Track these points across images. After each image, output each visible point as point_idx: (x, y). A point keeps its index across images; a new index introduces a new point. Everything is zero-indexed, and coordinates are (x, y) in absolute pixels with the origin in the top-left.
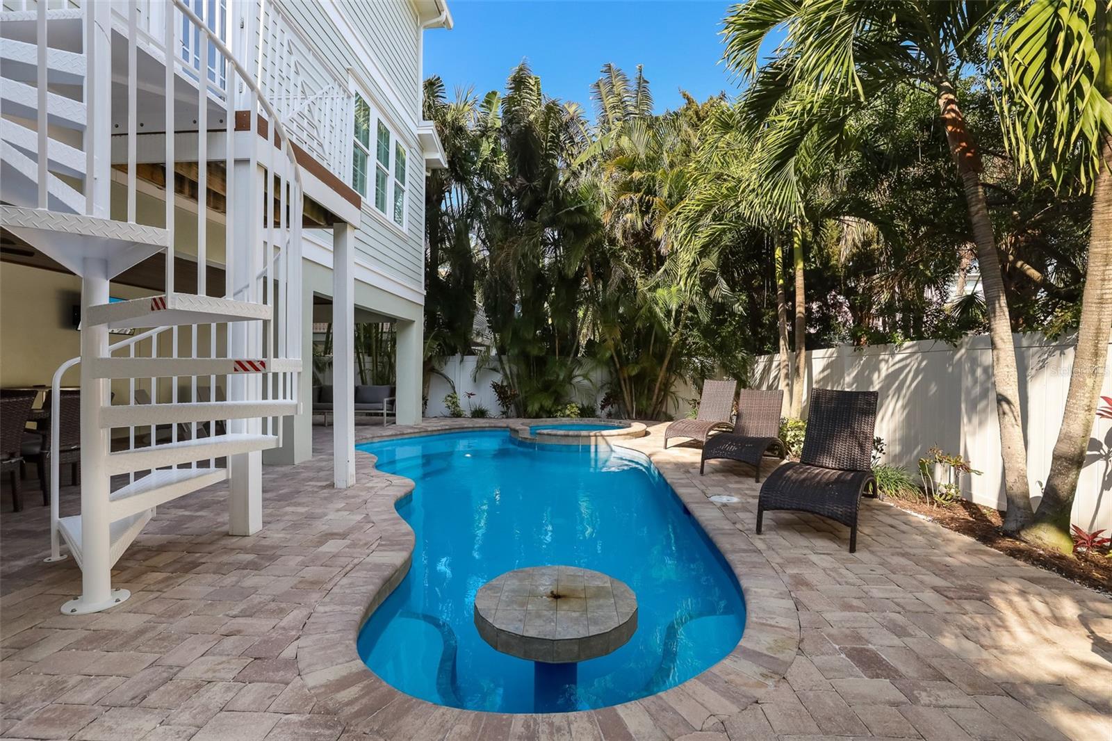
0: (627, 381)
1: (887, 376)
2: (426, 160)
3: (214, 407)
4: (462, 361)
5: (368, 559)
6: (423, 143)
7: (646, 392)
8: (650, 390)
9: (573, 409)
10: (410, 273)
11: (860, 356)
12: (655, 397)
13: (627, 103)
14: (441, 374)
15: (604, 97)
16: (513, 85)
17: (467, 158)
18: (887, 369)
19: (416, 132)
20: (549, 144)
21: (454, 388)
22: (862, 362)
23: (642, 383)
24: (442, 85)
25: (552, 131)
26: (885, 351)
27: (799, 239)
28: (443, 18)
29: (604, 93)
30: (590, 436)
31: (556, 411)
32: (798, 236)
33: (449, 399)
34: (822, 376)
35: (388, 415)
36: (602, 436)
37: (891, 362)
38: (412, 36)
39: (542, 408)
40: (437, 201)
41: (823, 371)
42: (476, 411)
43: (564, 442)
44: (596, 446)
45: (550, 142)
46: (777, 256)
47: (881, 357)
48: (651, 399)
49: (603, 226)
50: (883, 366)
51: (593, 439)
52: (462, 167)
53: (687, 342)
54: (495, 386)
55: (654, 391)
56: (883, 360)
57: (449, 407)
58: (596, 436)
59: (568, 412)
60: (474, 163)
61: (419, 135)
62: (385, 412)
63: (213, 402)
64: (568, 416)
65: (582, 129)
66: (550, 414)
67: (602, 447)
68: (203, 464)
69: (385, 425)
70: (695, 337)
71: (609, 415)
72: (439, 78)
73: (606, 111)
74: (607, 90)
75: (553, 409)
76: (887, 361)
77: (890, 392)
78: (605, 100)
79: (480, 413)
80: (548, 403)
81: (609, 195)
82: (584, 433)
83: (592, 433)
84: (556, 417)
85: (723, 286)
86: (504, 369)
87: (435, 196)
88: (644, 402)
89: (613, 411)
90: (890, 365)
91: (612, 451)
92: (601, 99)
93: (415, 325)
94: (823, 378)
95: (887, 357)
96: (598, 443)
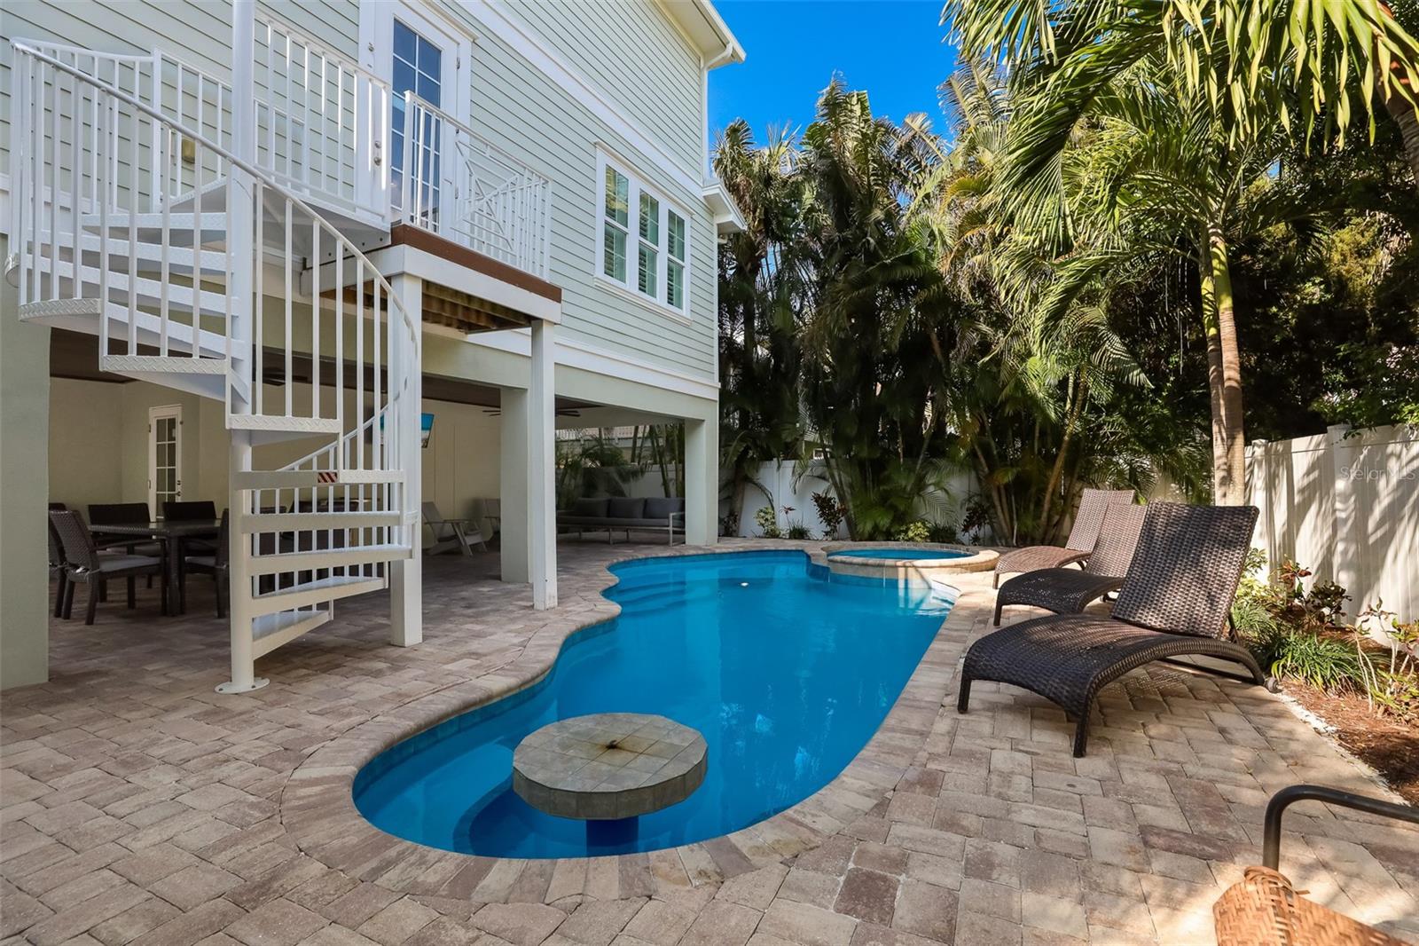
0: (1003, 492)
1: (1400, 483)
2: (718, 225)
3: (347, 516)
4: (779, 467)
5: (474, 681)
6: (711, 206)
7: (1032, 507)
8: (1039, 503)
9: (917, 530)
10: (695, 363)
11: (1357, 447)
12: (1045, 515)
13: (997, 98)
14: (756, 484)
15: (959, 96)
16: (826, 111)
17: (787, 212)
18: (1401, 469)
19: (701, 194)
20: (872, 178)
21: (771, 501)
22: (1362, 457)
23: (1024, 492)
24: (748, 130)
25: (874, 161)
26: (1393, 437)
27: (1221, 262)
28: (729, 51)
29: (958, 91)
30: (896, 567)
31: (900, 532)
32: (1217, 257)
33: (762, 514)
34: (1306, 482)
35: (674, 532)
36: (914, 566)
37: (1405, 459)
38: (692, 83)
39: (876, 527)
40: (751, 271)
41: (1308, 473)
42: (795, 529)
43: (862, 573)
44: (906, 581)
45: (873, 175)
46: (1204, 292)
47: (1391, 448)
48: (1040, 518)
49: (941, 278)
50: (1393, 464)
51: (901, 571)
52: (779, 224)
53: (1102, 432)
54: (817, 499)
55: (1043, 506)
56: (1392, 454)
57: (763, 525)
58: (905, 566)
59: (911, 534)
60: (795, 217)
61: (704, 197)
62: (671, 528)
63: (347, 512)
64: (912, 539)
65: (934, 147)
66: (889, 536)
67: (915, 583)
68: (354, 571)
69: (671, 543)
70: (1113, 425)
71: (976, 540)
72: (743, 122)
73: (965, 116)
74: (963, 88)
75: (893, 530)
76: (1399, 457)
77: (1406, 508)
78: (961, 101)
79: (799, 534)
80: (885, 522)
81: (946, 233)
82: (889, 562)
83: (900, 563)
84: (898, 540)
85: (1115, 346)
86: (832, 476)
87: (749, 265)
88: (1029, 523)
89: (981, 534)
90: (1404, 462)
91: (930, 588)
92: (956, 102)
93: (705, 425)
94: (1309, 485)
95: (1399, 447)
96: (909, 577)
